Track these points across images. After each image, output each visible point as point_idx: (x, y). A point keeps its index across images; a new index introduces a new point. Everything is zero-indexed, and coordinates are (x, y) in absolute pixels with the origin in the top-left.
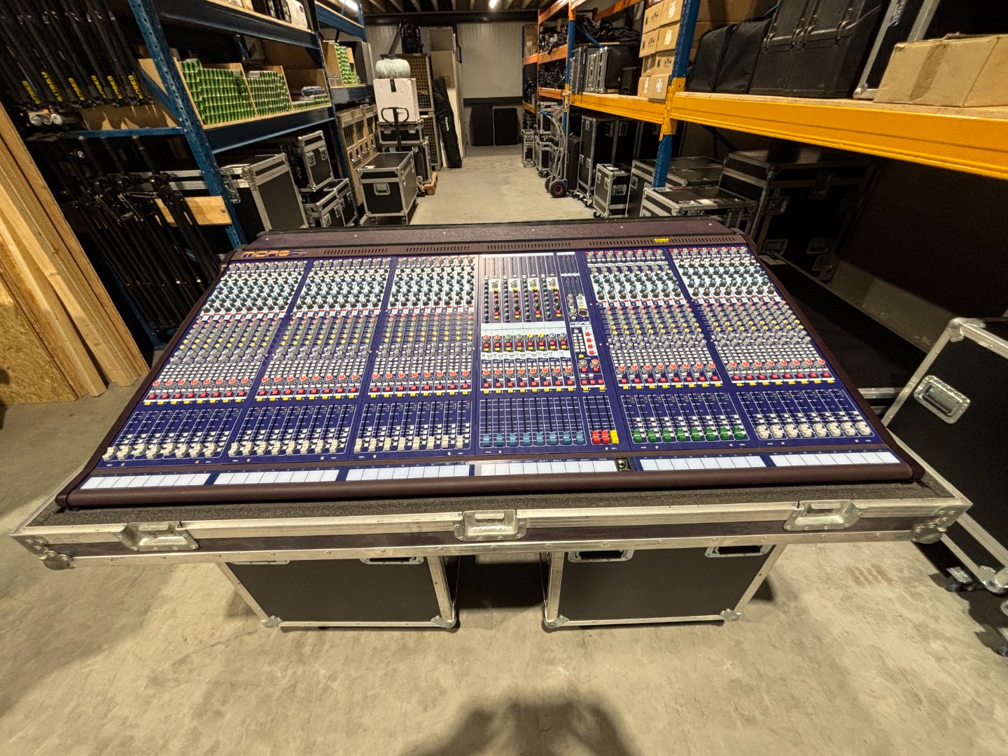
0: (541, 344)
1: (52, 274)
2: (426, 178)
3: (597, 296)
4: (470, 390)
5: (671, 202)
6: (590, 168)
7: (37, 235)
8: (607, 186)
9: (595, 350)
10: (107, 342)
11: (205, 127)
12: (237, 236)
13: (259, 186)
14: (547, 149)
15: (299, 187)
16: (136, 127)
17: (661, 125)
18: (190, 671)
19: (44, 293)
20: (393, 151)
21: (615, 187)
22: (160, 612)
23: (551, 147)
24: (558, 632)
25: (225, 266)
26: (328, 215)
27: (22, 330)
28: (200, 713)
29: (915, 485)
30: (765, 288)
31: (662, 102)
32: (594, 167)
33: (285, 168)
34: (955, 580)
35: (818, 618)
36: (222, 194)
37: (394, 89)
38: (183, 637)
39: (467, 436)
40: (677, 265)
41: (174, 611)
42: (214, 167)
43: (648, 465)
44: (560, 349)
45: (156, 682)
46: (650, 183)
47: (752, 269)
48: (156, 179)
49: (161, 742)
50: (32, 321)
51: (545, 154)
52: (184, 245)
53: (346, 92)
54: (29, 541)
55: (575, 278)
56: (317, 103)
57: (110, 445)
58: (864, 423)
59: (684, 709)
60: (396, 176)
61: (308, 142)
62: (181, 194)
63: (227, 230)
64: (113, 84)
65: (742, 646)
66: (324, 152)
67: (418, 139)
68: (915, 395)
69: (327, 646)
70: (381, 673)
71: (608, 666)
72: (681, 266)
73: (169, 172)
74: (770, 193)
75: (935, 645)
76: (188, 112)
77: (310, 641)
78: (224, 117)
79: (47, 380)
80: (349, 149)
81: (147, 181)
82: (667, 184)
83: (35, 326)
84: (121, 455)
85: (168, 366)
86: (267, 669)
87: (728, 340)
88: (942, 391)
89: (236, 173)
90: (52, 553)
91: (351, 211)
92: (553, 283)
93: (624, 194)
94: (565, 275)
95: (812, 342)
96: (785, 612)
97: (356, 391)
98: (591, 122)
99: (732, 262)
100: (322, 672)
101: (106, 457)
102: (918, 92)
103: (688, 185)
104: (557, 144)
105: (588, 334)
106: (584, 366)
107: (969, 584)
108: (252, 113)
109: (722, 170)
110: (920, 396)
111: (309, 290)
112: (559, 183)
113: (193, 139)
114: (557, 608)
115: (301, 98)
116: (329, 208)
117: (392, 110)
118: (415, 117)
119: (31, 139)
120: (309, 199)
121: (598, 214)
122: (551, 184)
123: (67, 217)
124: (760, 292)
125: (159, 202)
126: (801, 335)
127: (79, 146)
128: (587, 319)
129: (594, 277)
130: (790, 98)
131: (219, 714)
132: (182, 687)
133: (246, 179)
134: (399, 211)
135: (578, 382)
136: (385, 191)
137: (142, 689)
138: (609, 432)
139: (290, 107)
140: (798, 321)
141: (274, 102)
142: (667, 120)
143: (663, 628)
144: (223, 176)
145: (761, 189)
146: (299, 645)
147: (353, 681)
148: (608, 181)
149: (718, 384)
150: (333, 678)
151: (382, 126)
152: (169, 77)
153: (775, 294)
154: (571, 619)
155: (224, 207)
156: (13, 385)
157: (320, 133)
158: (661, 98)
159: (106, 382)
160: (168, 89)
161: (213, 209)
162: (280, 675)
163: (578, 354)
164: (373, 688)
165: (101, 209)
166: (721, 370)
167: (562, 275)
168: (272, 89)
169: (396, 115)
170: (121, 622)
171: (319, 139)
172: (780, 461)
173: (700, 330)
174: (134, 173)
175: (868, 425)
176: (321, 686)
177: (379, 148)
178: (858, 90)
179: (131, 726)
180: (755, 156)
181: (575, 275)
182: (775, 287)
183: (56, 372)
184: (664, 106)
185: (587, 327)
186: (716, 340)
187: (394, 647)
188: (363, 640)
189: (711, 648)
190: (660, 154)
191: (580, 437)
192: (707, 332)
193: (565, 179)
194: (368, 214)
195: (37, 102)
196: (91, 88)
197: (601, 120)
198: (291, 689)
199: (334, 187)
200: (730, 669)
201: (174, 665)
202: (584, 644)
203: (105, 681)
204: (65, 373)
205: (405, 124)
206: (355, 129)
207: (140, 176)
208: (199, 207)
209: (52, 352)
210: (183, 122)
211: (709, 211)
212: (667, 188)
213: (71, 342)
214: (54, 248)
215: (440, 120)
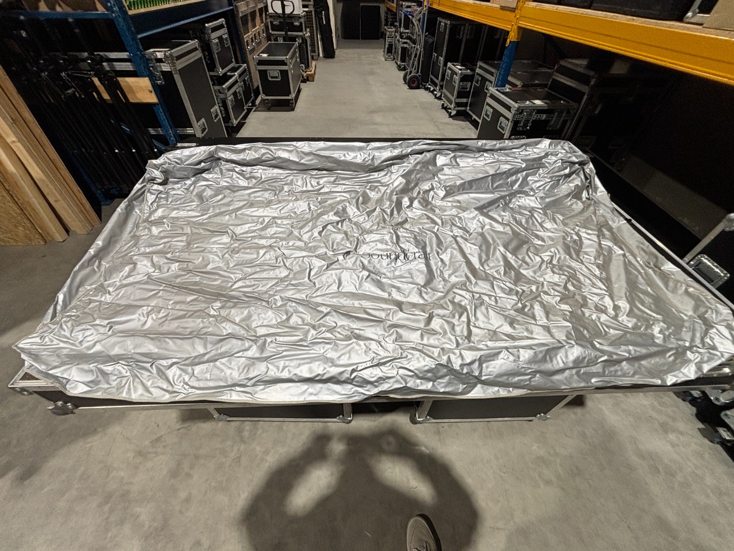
1: (14, 142)
2: (308, 66)
5: (511, 101)
6: (441, 65)
8: (455, 82)
10: (64, 199)
11: (130, 13)
12: (163, 114)
13: (179, 70)
14: (405, 46)
15: (209, 71)
16: (69, 10)
17: (508, 32)
19: (9, 157)
20: (281, 41)
21: (461, 84)
23: (409, 45)
26: (232, 96)
28: (175, 474)
31: (513, 10)
32: (445, 65)
33: (198, 54)
34: (691, 396)
36: (148, 77)
38: (156, 423)
42: (140, 51)
45: (141, 453)
46: (491, 82)
48: (91, 59)
50: (2, 180)
51: (404, 49)
52: (119, 120)
59: (506, 475)
60: (286, 64)
61: (215, 29)
62: (114, 75)
63: (155, 108)
65: (545, 435)
66: (226, 39)
67: (301, 31)
69: (259, 432)
71: (455, 447)
73: (101, 53)
74: (590, 98)
77: (247, 428)
78: (144, 3)
79: (21, 228)
80: (246, 38)
81: (84, 60)
82: (507, 86)
83: (5, 184)
86: (219, 446)
88: (709, 267)
89: (159, 57)
91: (250, 93)
93: (468, 90)
98: (446, 24)
100: (258, 448)
103: (522, 86)
104: (414, 42)
107: (700, 398)
109: (552, 74)
112: (414, 77)
113: (121, 24)
114: (426, 412)
116: (232, 91)
118: (299, 10)
120: (216, 82)
121: (445, 105)
122: (408, 78)
123: (20, 91)
125: (96, 81)
127: (21, 25)
130: (628, 17)
131: (189, 475)
132: (159, 457)
133: (168, 63)
134: (288, 96)
136: (276, 77)
137: (131, 458)
142: (515, 27)
144: (148, 60)
145: (584, 94)
146: (240, 431)
148: (457, 78)
151: (271, 17)
154: (434, 418)
155: (151, 88)
157: (222, 21)
158: (512, 7)
159: (67, 231)
161: (141, 89)
162: (228, 450)
165: (47, 85)
169: (283, 7)
171: (220, 27)
174: (71, 53)
176: (258, 457)
177: (269, 38)
178: (690, 14)
179: (127, 483)
180: (579, 64)
183: (27, 222)
184: (514, 14)
188: (285, 428)
189: (524, 436)
190: (505, 58)
193: (419, 73)
194: (262, 96)
197: (454, 22)
198: (238, 459)
199: (236, 71)
200: (536, 449)
201: (152, 442)
202: (439, 432)
203: (103, 453)
204: (34, 222)
205: (291, 16)
206: (249, 18)
207: (77, 56)
208: (130, 87)
209: (22, 207)
210: (111, 6)
211: (540, 111)
212: (507, 89)
213: (36, 198)
214: (12, 119)
215: (318, 14)
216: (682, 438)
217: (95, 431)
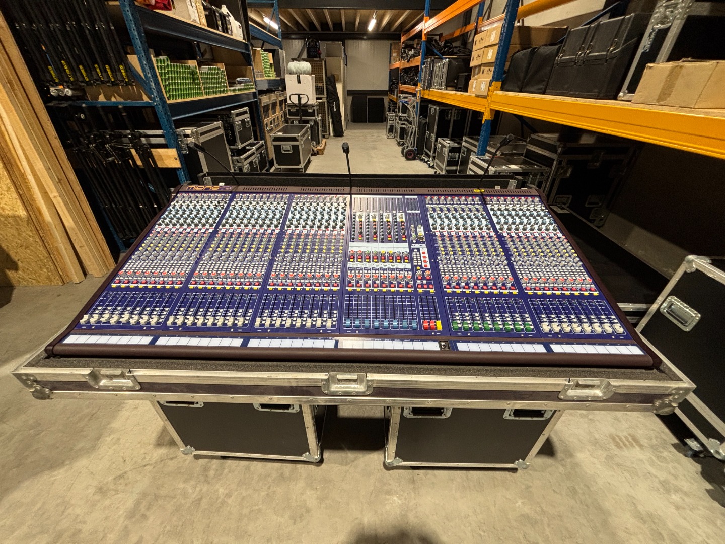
0: (391, 258)
1: (55, 197)
2: (318, 143)
3: (432, 227)
4: (339, 288)
5: (489, 166)
6: (433, 141)
7: (48, 169)
8: (444, 153)
9: (428, 264)
10: (88, 245)
11: (169, 102)
12: (184, 176)
13: (202, 143)
14: (404, 126)
15: (230, 145)
16: (122, 100)
17: (483, 113)
18: (126, 485)
19: (48, 208)
20: (296, 123)
21: (450, 154)
22: (108, 439)
23: (407, 126)
24: (395, 471)
25: (174, 195)
26: (248, 165)
27: (31, 234)
28: (132, 515)
29: (655, 371)
30: (551, 227)
31: (485, 97)
32: (436, 140)
33: (221, 132)
34: (691, 449)
35: (588, 472)
36: (176, 147)
37: (299, 82)
38: (123, 458)
39: (335, 319)
40: (489, 208)
41: (118, 439)
42: (173, 129)
43: (462, 346)
44: (404, 262)
45: (101, 490)
46: (475, 152)
47: (542, 213)
48: (132, 135)
49: (102, 535)
50: (38, 228)
51: (402, 130)
52: (147, 181)
53: (266, 82)
54: (24, 377)
55: (417, 214)
56: (246, 89)
57: (86, 314)
58: (619, 325)
59: (486, 534)
60: (297, 140)
61: (238, 115)
62: (148, 146)
63: (178, 172)
64: (109, 70)
65: (531, 489)
66: (248, 122)
67: (314, 116)
68: (661, 310)
69: (226, 471)
70: (263, 493)
71: (430, 498)
72: (492, 209)
73: (141, 131)
74: (560, 162)
75: (675, 497)
76: (158, 92)
77: (214, 467)
78: (181, 96)
79: (45, 270)
80: (266, 121)
81: (126, 136)
82: (487, 154)
83: (40, 232)
84: (92, 321)
85: (130, 262)
86: (181, 485)
87: (523, 262)
88: (680, 308)
89: (187, 133)
90: (38, 388)
91: (264, 163)
92: (401, 217)
93: (456, 159)
94: (410, 212)
95: (583, 266)
96: (563, 466)
97: (259, 285)
98: (435, 109)
99: (528, 208)
101: (82, 321)
102: (663, 97)
103: (502, 155)
104: (411, 124)
105: (424, 253)
106: (420, 275)
107: (700, 452)
108: (201, 94)
109: (525, 146)
110: (665, 311)
111: (231, 214)
112: (412, 151)
113: (160, 109)
114: (394, 451)
115: (235, 85)
116: (249, 160)
117: (297, 96)
118: (313, 101)
119: (50, 104)
120: (235, 154)
121: (438, 173)
122: (405, 150)
123: (70, 158)
124: (547, 230)
125: (133, 151)
126: (575, 261)
127: (82, 110)
128: (424, 243)
129: (430, 214)
130: (573, 98)
131: (144, 517)
132: (120, 495)
133: (194, 138)
134: (298, 165)
135: (415, 286)
136: (289, 151)
137: (91, 495)
138: (435, 322)
139: (227, 91)
140: (573, 251)
141: (216, 87)
142: (488, 110)
143: (472, 472)
144: (178, 135)
145: (553, 160)
146: (206, 470)
147: (243, 498)
148: (446, 150)
149: (515, 292)
150: (228, 495)
151: (289, 106)
152: (147, 68)
153: (558, 231)
154: (404, 461)
155: (177, 156)
156: (20, 272)
157: (246, 109)
158: (484, 95)
159: (85, 273)
160: (145, 75)
161: (169, 157)
162: (190, 490)
163: (416, 266)
164: (257, 505)
165: (93, 154)
166: (517, 282)
167: (408, 212)
168: (216, 78)
169: (300, 99)
170: (81, 445)
171: (245, 113)
172: (557, 348)
173: (503, 254)
174: (118, 131)
175: (622, 326)
176: (220, 500)
177: (286, 121)
178: (621, 94)
179: (80, 522)
180: (550, 137)
181: (417, 212)
182: (558, 226)
183: (51, 264)
184: (486, 100)
185: (424, 248)
186: (515, 261)
187: (274, 475)
188: (252, 469)
189: (507, 489)
190: (483, 133)
191: (414, 325)
192: (508, 256)
193: (415, 148)
194: (276, 166)
195: (57, 81)
196: (93, 72)
197: (442, 108)
198: (198, 502)
199: (253, 146)
200: (521, 506)
201: (115, 479)
202: (414, 480)
203: (65, 488)
204: (57, 265)
205: (305, 105)
206: (270, 107)
207: (121, 133)
208: (160, 156)
209: (50, 251)
210: (154, 98)
211: (516, 174)
212: (487, 156)
213: (64, 244)
214: (59, 179)
215: (330, 104)
216: (686, 499)
217: (62, 464)
